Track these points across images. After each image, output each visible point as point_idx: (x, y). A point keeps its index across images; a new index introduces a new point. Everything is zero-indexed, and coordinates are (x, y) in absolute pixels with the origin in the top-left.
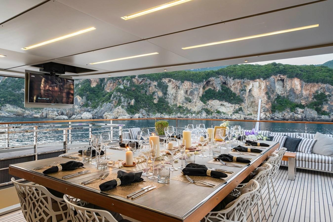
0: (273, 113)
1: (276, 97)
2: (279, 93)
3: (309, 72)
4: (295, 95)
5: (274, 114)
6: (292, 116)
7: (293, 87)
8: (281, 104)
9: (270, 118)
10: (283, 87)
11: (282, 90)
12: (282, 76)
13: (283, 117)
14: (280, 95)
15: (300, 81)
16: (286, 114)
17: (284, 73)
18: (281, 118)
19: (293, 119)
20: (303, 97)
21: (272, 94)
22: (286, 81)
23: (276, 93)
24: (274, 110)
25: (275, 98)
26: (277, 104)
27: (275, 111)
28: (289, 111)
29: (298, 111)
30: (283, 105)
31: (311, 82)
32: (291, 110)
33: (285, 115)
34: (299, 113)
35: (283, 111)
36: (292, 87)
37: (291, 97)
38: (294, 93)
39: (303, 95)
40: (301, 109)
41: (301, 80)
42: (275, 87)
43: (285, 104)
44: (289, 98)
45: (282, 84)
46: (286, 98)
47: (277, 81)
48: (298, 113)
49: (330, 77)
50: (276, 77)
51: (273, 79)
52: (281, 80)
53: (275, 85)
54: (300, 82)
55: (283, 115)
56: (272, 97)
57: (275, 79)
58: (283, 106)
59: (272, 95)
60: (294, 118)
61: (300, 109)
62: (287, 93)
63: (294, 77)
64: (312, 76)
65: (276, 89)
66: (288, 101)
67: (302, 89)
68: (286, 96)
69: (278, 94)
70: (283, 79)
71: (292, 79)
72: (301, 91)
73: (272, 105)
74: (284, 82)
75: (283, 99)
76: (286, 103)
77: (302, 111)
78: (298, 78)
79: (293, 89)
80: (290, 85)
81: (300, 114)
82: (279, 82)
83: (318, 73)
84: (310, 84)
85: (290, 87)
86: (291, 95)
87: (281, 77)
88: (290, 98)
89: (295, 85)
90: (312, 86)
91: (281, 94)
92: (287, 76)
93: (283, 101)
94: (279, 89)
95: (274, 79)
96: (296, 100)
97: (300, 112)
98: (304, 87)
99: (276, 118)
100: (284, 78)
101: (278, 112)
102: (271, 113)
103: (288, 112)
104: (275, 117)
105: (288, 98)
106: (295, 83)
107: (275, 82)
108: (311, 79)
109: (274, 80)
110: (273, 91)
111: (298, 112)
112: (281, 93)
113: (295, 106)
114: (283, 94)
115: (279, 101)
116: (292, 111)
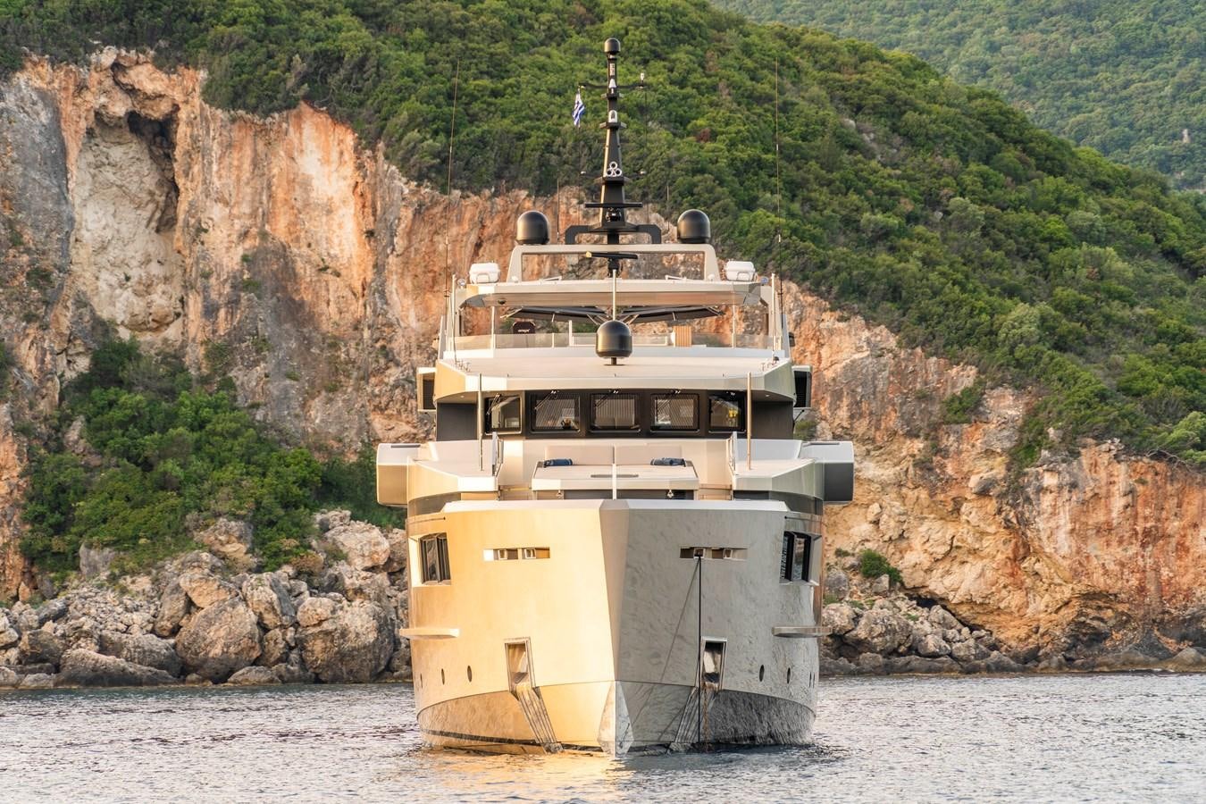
0: (46, 580)
1: (83, 364)
2: (117, 306)
3: (456, 43)
4: (307, 342)
5: (57, 604)
6: (269, 619)
7: (280, 229)
8: (147, 466)
9: (13, 654)
10: (165, 223)
11: (155, 269)
12: (146, 77)
13: (175, 631)
14: (125, 334)
15: (358, 151)
16: (208, 596)
17: (167, 31)
18: (144, 655)
19: (284, 659)
20: (394, 374)
21: (29, 318)
22: (197, 148)
23: (82, 302)
24: (57, 544)
25: (70, 375)
26: (95, 460)
27: (68, 562)
28: (236, 549)
29: (337, 555)
30: (171, 466)
31: (472, 185)
32: (258, 543)
33: (190, 605)
34: (352, 573)
35: (172, 555)
36: (264, 235)
37: (260, 369)
38: (295, 312)
39: (398, 345)
40: (376, 532)
41: (367, 141)
42: (66, 226)
43: (198, 465)
44: (236, 374)
45: (150, 182)
46: (204, 381)
47: (90, 133)
48: (335, 584)
49: (680, 123)
50: (81, 88)
51: (44, 117)
52: (134, 122)
53: (62, 197)
54: (360, 167)
55: (171, 607)
56: (28, 356)
57: (67, 109)
58: (164, 484)
59: (32, 330)
60: (300, 644)
61: (360, 525)
62: (210, 311)
63: (290, 104)
64: (495, 94)
65: (80, 255)
66: (223, 423)
67: (379, 268)
68: (195, 355)
69: (104, 327)
70: (159, 111)
71: (263, 131)
72: (376, 291)
73: (34, 469)
74: (178, 153)
75: (171, 394)
76: (198, 449)
77: (382, 559)
78: (342, 113)
79: (283, 253)
80: (246, 209)
81: (359, 591)
82: (117, 153)
83: (557, 55)
84: (472, 205)
85: (245, 235)
86: (262, 345)
87: (131, 91)
88: (248, 378)
89: (307, 205)
90: (492, 227)
91: (137, 326)
92: (203, 74)
93: (171, 419)
94: (113, 253)
95: (57, 114)
96: (318, 413)
97: (359, 563)
98: (400, 243)
99: (87, 652)
100: (176, 108)
101: (104, 576)
102: (25, 591)
103: (225, 567)
104: (80, 633)
105: (228, 384)
106: (306, 185)
107: (64, 151)
108: (482, 143)
109: (55, 129)
110: (40, 277)
111: (341, 568)
112: (139, 305)
113: (303, 483)
114: (161, 324)
115: (117, 414)
116: (272, 560)
